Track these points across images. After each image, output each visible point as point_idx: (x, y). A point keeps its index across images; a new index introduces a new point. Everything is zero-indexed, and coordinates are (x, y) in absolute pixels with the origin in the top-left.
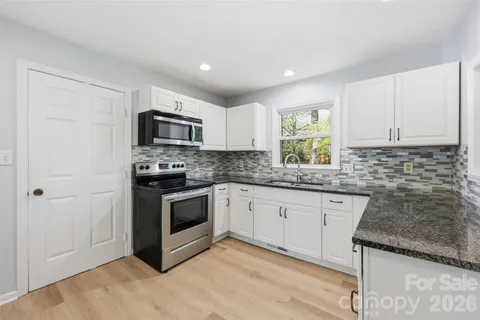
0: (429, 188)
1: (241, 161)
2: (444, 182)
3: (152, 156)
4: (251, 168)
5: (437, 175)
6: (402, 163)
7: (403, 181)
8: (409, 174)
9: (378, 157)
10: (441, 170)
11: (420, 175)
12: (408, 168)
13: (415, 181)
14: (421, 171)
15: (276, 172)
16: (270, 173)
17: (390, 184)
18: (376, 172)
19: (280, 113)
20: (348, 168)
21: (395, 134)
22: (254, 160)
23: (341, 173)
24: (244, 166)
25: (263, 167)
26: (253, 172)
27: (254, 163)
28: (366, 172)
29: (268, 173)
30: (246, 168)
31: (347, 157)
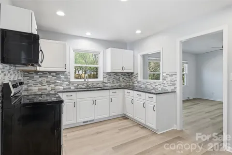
0: (125, 85)
5: (126, 81)
6: (120, 77)
7: (120, 83)
8: (121, 81)
9: (114, 75)
10: (127, 79)
12: (121, 79)
13: (122, 83)
14: (123, 80)
15: (73, 84)
16: (69, 85)
17: (117, 85)
18: (114, 81)
19: (74, 51)
20: (106, 80)
21: (123, 68)
22: (56, 78)
23: (104, 82)
24: (47, 82)
25: (64, 81)
26: (55, 86)
27: (55, 79)
28: (111, 81)
29: (67, 85)
30: (48, 83)
31: (106, 76)
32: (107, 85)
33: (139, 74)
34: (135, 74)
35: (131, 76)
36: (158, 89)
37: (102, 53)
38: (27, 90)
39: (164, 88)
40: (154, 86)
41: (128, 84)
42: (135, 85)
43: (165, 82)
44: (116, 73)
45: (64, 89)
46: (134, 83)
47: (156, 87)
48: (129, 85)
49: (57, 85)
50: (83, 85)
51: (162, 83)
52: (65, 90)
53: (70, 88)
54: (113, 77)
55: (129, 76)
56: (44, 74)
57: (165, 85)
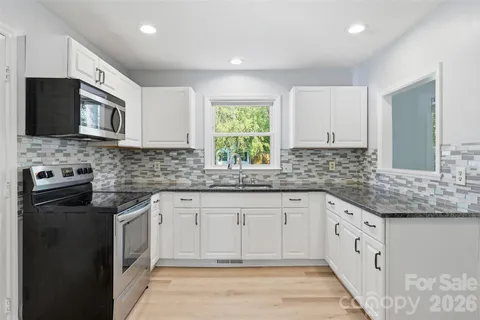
0: (345, 182)
1: (156, 163)
2: (354, 177)
3: (45, 155)
4: (173, 172)
5: (350, 172)
6: (328, 162)
7: (328, 177)
8: (332, 172)
9: (312, 156)
10: (352, 167)
11: (339, 171)
12: (332, 166)
13: (336, 177)
14: (340, 168)
15: (210, 175)
16: (202, 177)
17: (320, 181)
18: (310, 171)
19: (213, 104)
20: (288, 168)
21: (331, 137)
22: (177, 161)
23: (281, 173)
24: (162, 169)
25: (192, 169)
26: (177, 177)
27: (177, 164)
28: (302, 171)
29: (199, 177)
30: (165, 171)
31: (287, 157)
32: (289, 179)
33: (379, 153)
34: (370, 152)
35: (361, 159)
36: (426, 202)
37: (277, 104)
38: (131, 183)
39: (445, 198)
40: (416, 191)
41: (355, 180)
42: (371, 183)
43: (447, 177)
44: (316, 151)
45: (193, 185)
46: (368, 179)
47: (423, 194)
48: (358, 183)
49: (180, 176)
50: (232, 178)
51: (441, 183)
52: (195, 188)
53: (204, 184)
54: (307, 161)
55: (358, 157)
56: (157, 153)
57: (448, 189)
